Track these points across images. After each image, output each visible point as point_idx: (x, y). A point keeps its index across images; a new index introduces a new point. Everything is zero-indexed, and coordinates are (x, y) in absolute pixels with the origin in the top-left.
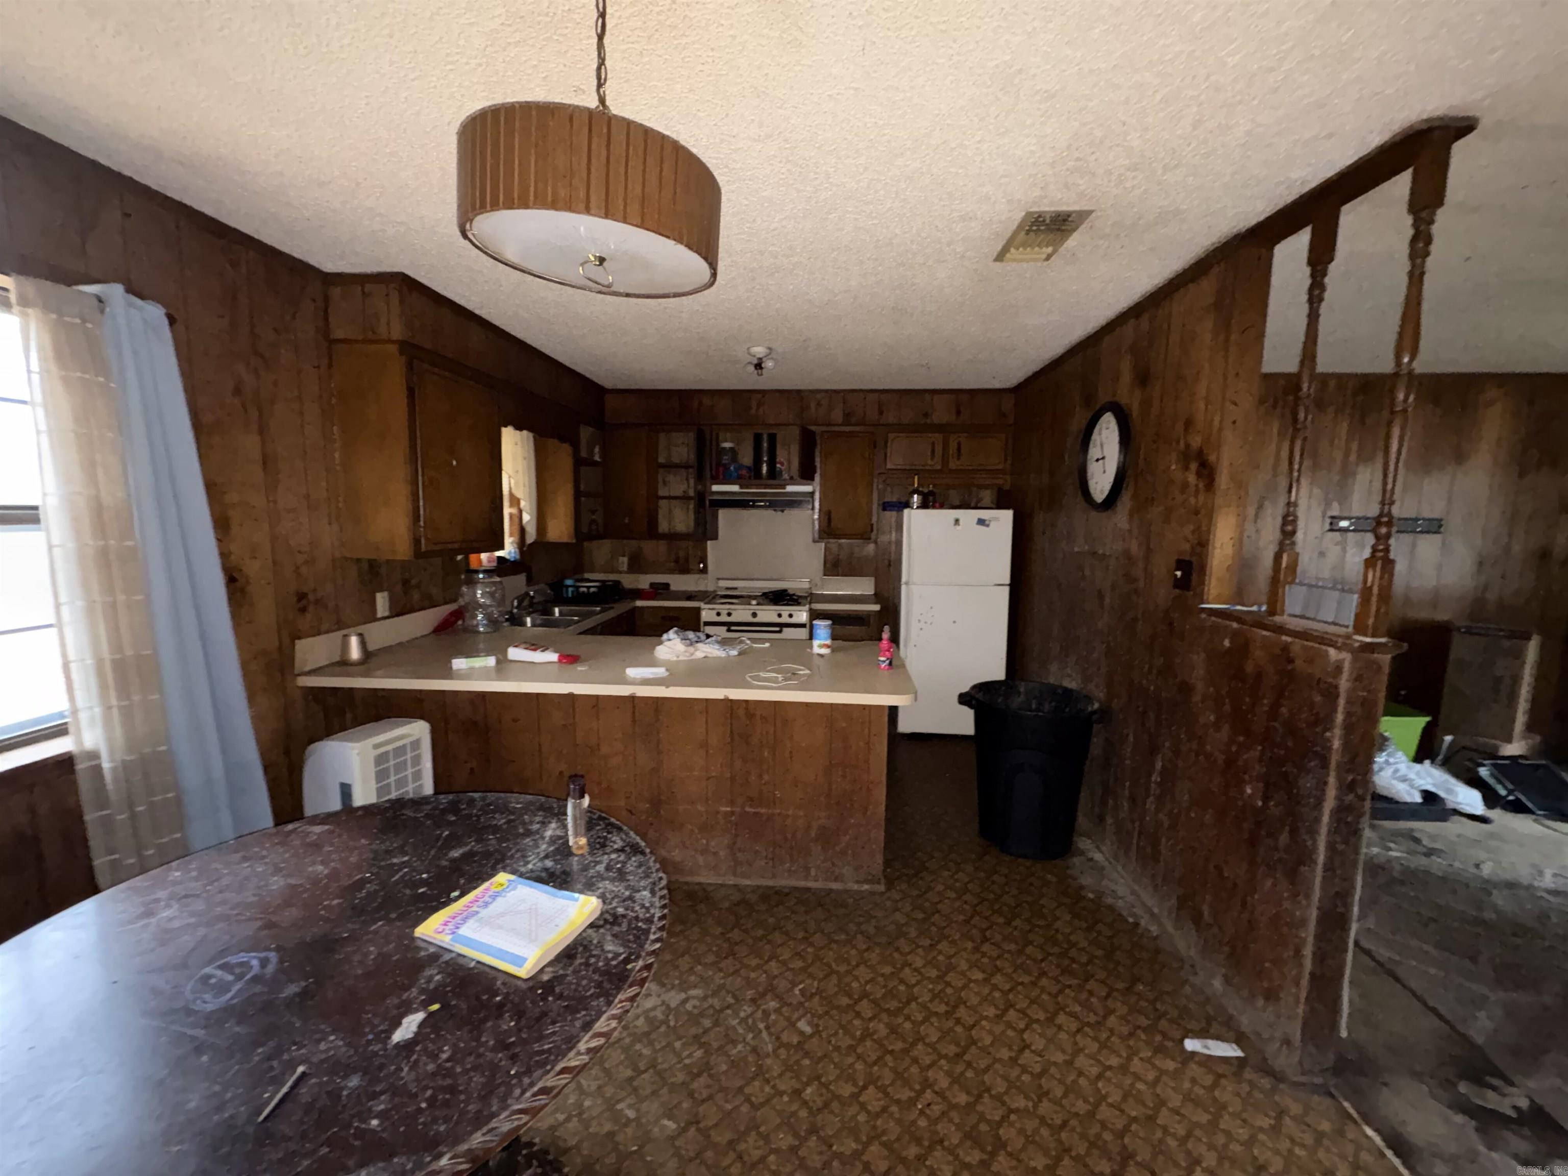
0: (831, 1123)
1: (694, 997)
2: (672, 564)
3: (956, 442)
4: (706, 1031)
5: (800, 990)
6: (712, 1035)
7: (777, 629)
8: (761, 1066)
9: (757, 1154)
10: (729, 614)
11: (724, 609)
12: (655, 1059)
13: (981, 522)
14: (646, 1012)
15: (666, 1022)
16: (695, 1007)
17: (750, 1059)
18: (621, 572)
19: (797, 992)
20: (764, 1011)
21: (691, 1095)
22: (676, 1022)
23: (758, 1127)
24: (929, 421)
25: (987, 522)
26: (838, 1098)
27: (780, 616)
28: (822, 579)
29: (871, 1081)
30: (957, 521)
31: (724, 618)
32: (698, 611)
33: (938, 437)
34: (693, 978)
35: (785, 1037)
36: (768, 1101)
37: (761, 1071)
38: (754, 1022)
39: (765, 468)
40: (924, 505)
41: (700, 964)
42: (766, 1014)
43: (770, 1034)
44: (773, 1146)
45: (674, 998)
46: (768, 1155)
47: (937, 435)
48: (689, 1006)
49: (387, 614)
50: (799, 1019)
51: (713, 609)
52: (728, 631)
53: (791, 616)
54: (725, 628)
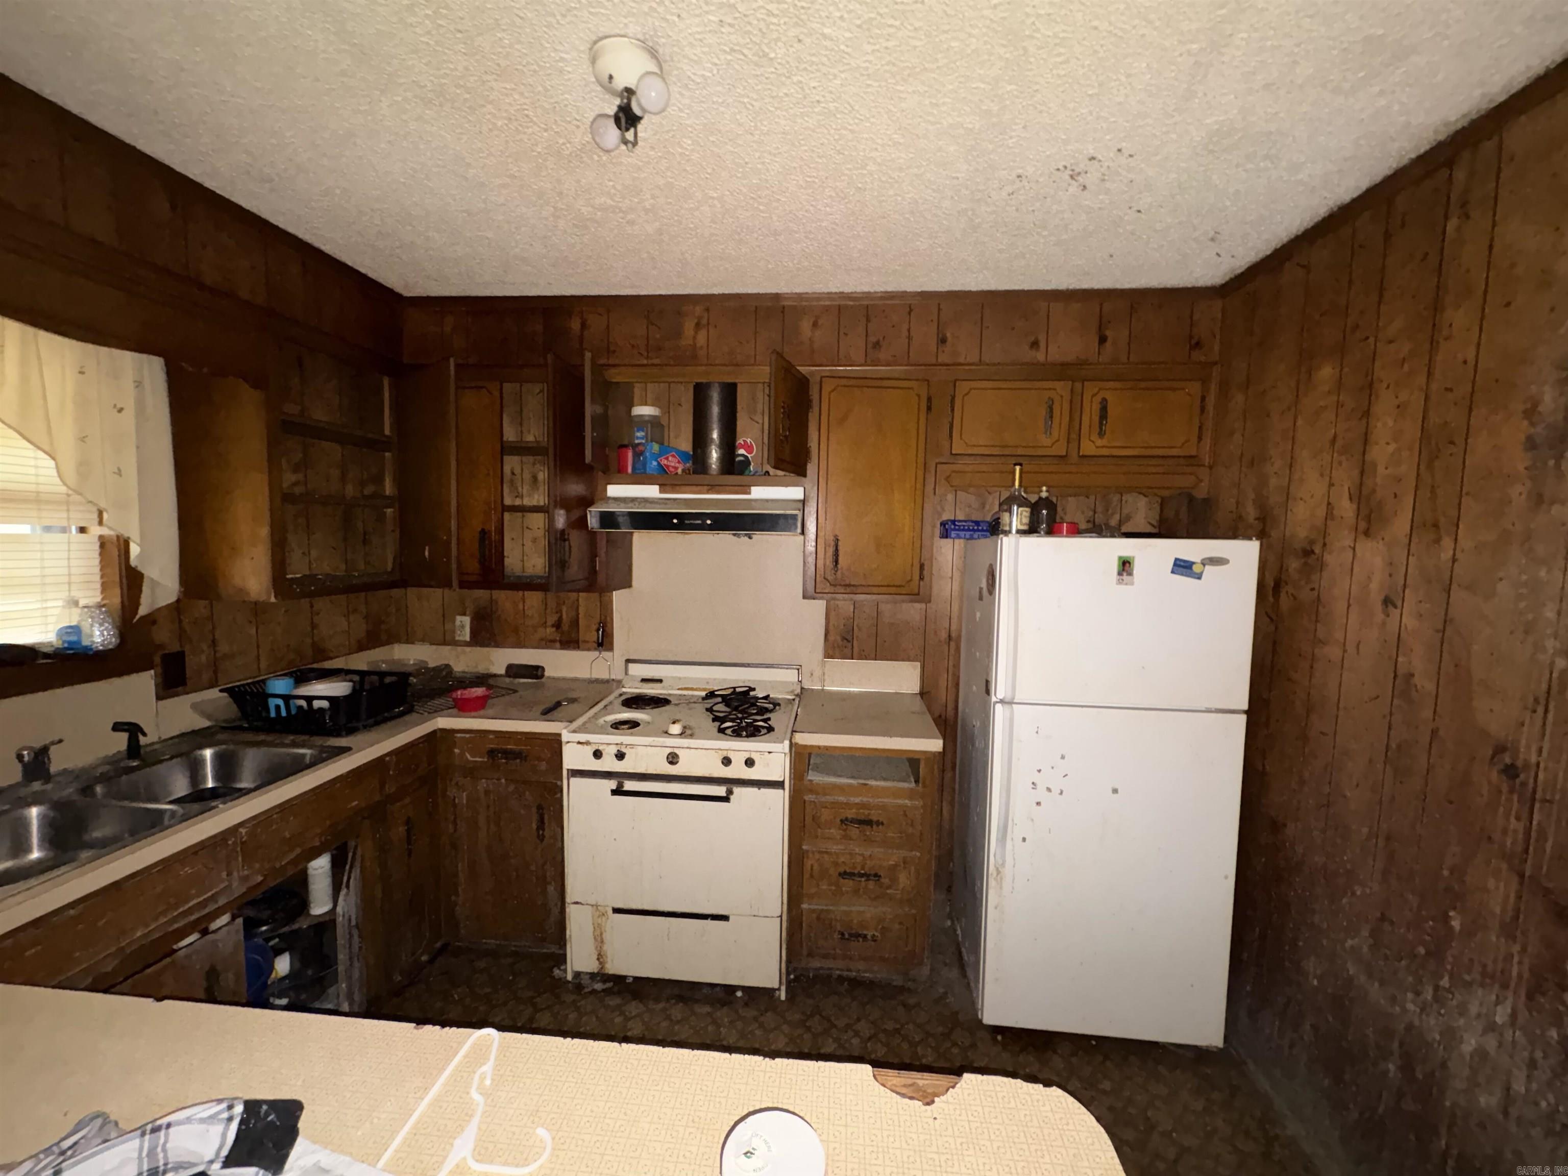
2: (550, 630)
3: (1098, 399)
7: (721, 791)
10: (620, 756)
11: (609, 742)
13: (1182, 567)
18: (455, 643)
24: (1040, 356)
25: (1196, 569)
27: (727, 761)
28: (823, 664)
30: (1125, 566)
31: (609, 763)
33: (1062, 388)
39: (714, 455)
40: (1032, 530)
47: (1059, 385)
51: (588, 743)
52: (615, 792)
53: (750, 763)
54: (613, 784)
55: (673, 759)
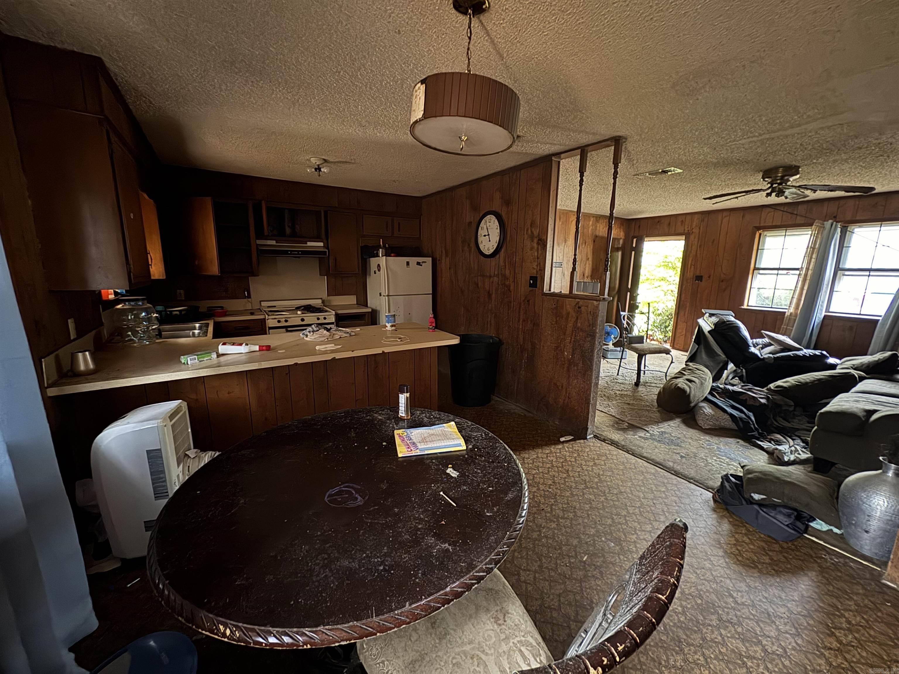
3: (398, 222)
10: (286, 321)
11: (281, 318)
13: (418, 264)
25: (421, 264)
27: (319, 319)
30: (408, 263)
31: (283, 324)
32: (264, 320)
40: (386, 255)
47: (388, 217)
49: (75, 336)
51: (275, 319)
52: (286, 331)
54: (285, 329)
55: (303, 320)
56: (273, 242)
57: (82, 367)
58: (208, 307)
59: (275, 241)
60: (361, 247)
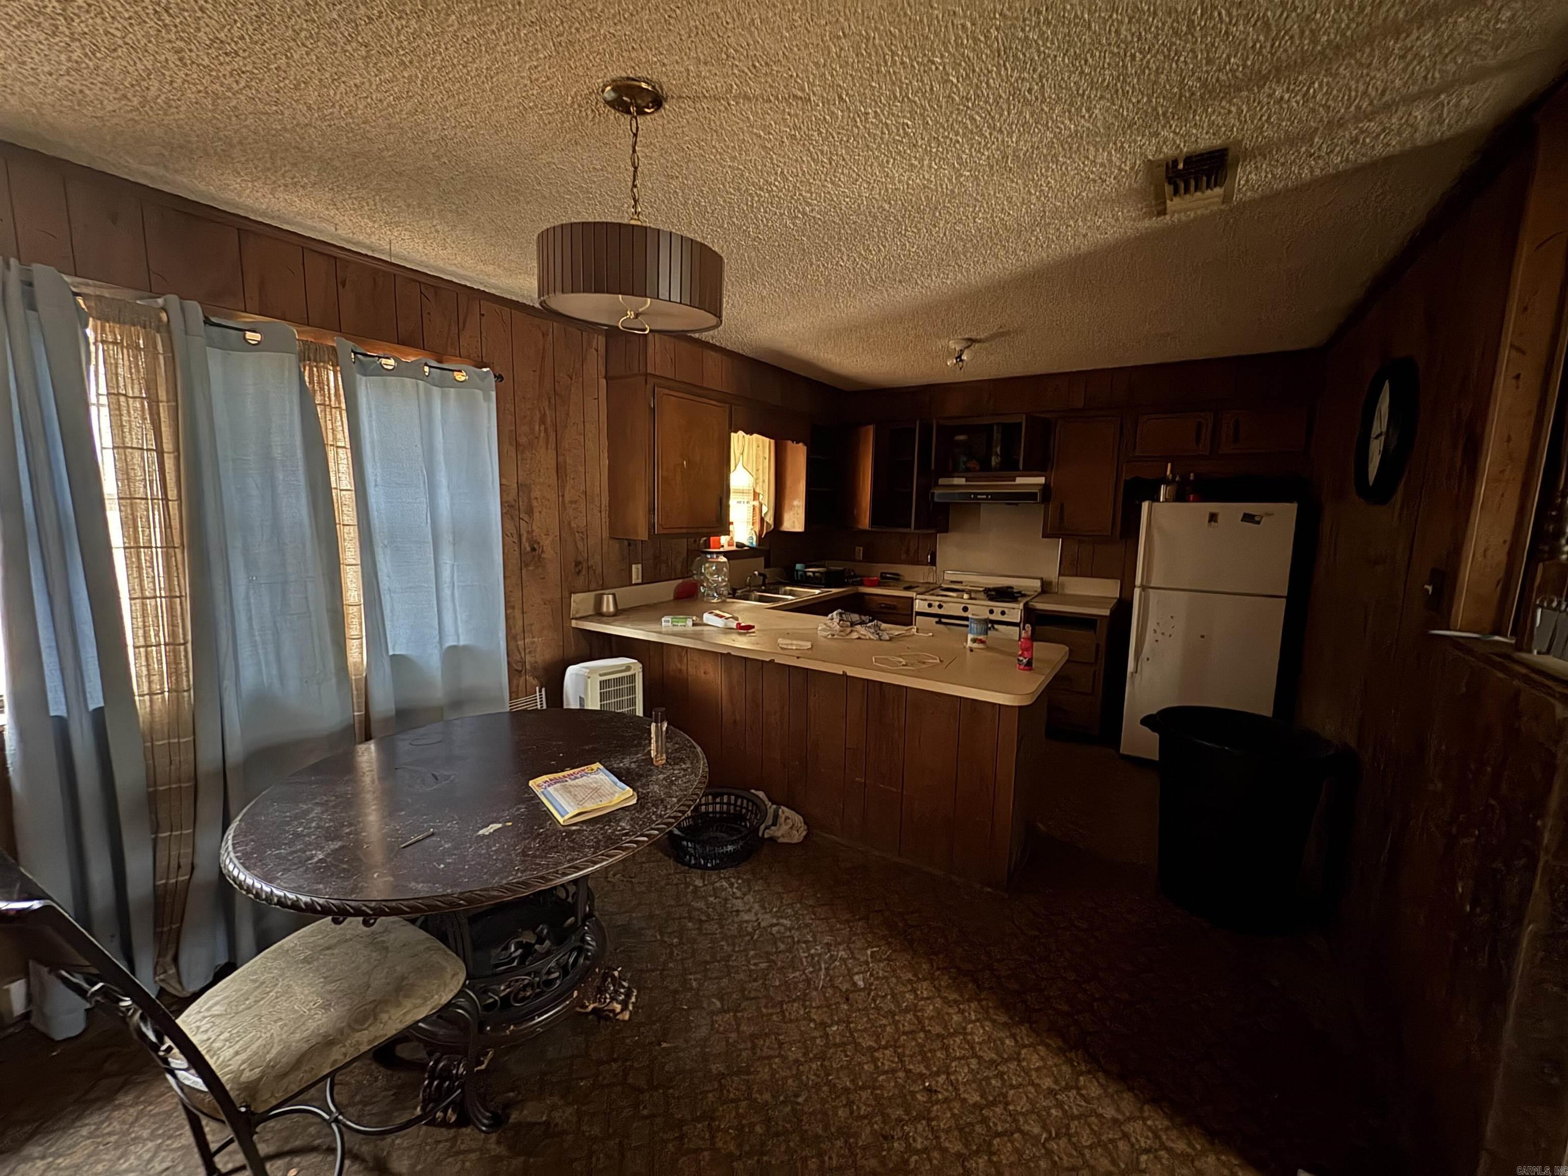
0: (840, 1059)
1: (783, 925)
2: (904, 554)
4: (778, 953)
5: (872, 952)
6: (781, 956)
8: (806, 995)
9: (766, 1052)
11: (935, 600)
12: (730, 956)
13: (1249, 518)
14: (742, 922)
15: (751, 935)
16: (778, 932)
17: (800, 985)
19: (869, 952)
20: (832, 956)
21: (743, 990)
22: (759, 937)
23: (824, 1060)
25: (1257, 519)
26: (857, 1045)
27: (992, 612)
28: (1059, 578)
29: (894, 1045)
30: (1213, 517)
31: (935, 610)
32: (912, 600)
34: (789, 911)
35: (837, 982)
36: (797, 1020)
37: (804, 998)
38: (818, 962)
39: (995, 460)
41: (801, 902)
42: (833, 958)
43: (827, 974)
44: (782, 1052)
45: (767, 920)
46: (776, 1057)
47: (1205, 414)
48: (775, 929)
49: (640, 581)
50: (857, 973)
51: (925, 600)
52: (937, 623)
53: (1003, 613)
54: (937, 619)
55: (965, 609)
56: (962, 481)
57: (605, 609)
58: (882, 573)
59: (964, 480)
60: (1125, 481)
